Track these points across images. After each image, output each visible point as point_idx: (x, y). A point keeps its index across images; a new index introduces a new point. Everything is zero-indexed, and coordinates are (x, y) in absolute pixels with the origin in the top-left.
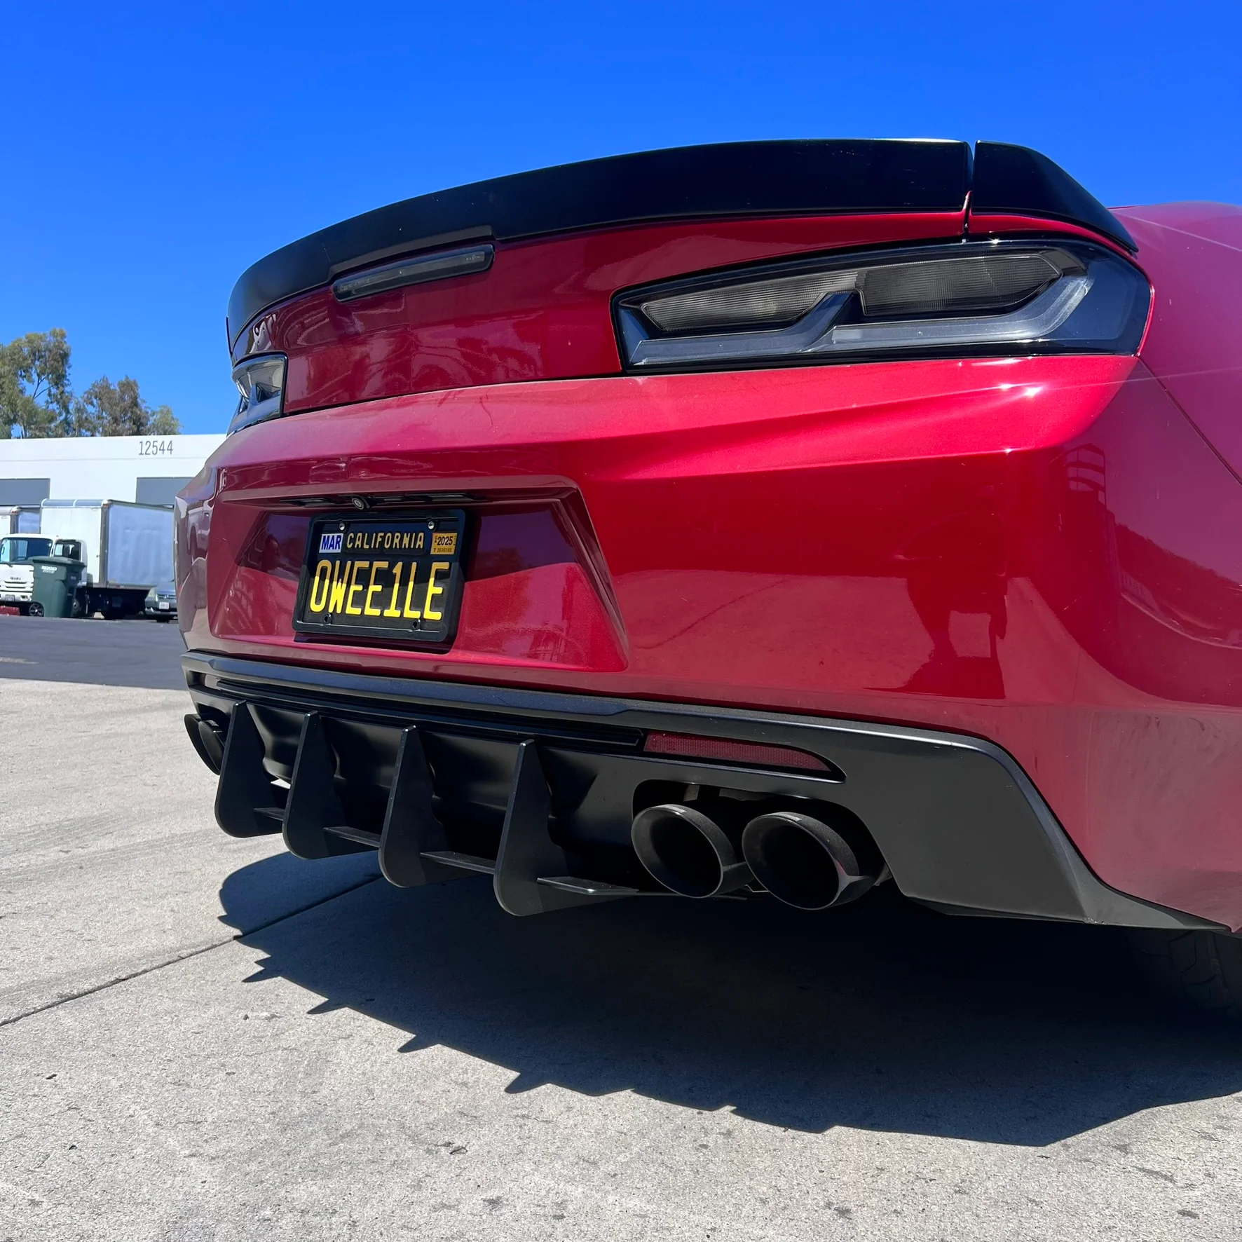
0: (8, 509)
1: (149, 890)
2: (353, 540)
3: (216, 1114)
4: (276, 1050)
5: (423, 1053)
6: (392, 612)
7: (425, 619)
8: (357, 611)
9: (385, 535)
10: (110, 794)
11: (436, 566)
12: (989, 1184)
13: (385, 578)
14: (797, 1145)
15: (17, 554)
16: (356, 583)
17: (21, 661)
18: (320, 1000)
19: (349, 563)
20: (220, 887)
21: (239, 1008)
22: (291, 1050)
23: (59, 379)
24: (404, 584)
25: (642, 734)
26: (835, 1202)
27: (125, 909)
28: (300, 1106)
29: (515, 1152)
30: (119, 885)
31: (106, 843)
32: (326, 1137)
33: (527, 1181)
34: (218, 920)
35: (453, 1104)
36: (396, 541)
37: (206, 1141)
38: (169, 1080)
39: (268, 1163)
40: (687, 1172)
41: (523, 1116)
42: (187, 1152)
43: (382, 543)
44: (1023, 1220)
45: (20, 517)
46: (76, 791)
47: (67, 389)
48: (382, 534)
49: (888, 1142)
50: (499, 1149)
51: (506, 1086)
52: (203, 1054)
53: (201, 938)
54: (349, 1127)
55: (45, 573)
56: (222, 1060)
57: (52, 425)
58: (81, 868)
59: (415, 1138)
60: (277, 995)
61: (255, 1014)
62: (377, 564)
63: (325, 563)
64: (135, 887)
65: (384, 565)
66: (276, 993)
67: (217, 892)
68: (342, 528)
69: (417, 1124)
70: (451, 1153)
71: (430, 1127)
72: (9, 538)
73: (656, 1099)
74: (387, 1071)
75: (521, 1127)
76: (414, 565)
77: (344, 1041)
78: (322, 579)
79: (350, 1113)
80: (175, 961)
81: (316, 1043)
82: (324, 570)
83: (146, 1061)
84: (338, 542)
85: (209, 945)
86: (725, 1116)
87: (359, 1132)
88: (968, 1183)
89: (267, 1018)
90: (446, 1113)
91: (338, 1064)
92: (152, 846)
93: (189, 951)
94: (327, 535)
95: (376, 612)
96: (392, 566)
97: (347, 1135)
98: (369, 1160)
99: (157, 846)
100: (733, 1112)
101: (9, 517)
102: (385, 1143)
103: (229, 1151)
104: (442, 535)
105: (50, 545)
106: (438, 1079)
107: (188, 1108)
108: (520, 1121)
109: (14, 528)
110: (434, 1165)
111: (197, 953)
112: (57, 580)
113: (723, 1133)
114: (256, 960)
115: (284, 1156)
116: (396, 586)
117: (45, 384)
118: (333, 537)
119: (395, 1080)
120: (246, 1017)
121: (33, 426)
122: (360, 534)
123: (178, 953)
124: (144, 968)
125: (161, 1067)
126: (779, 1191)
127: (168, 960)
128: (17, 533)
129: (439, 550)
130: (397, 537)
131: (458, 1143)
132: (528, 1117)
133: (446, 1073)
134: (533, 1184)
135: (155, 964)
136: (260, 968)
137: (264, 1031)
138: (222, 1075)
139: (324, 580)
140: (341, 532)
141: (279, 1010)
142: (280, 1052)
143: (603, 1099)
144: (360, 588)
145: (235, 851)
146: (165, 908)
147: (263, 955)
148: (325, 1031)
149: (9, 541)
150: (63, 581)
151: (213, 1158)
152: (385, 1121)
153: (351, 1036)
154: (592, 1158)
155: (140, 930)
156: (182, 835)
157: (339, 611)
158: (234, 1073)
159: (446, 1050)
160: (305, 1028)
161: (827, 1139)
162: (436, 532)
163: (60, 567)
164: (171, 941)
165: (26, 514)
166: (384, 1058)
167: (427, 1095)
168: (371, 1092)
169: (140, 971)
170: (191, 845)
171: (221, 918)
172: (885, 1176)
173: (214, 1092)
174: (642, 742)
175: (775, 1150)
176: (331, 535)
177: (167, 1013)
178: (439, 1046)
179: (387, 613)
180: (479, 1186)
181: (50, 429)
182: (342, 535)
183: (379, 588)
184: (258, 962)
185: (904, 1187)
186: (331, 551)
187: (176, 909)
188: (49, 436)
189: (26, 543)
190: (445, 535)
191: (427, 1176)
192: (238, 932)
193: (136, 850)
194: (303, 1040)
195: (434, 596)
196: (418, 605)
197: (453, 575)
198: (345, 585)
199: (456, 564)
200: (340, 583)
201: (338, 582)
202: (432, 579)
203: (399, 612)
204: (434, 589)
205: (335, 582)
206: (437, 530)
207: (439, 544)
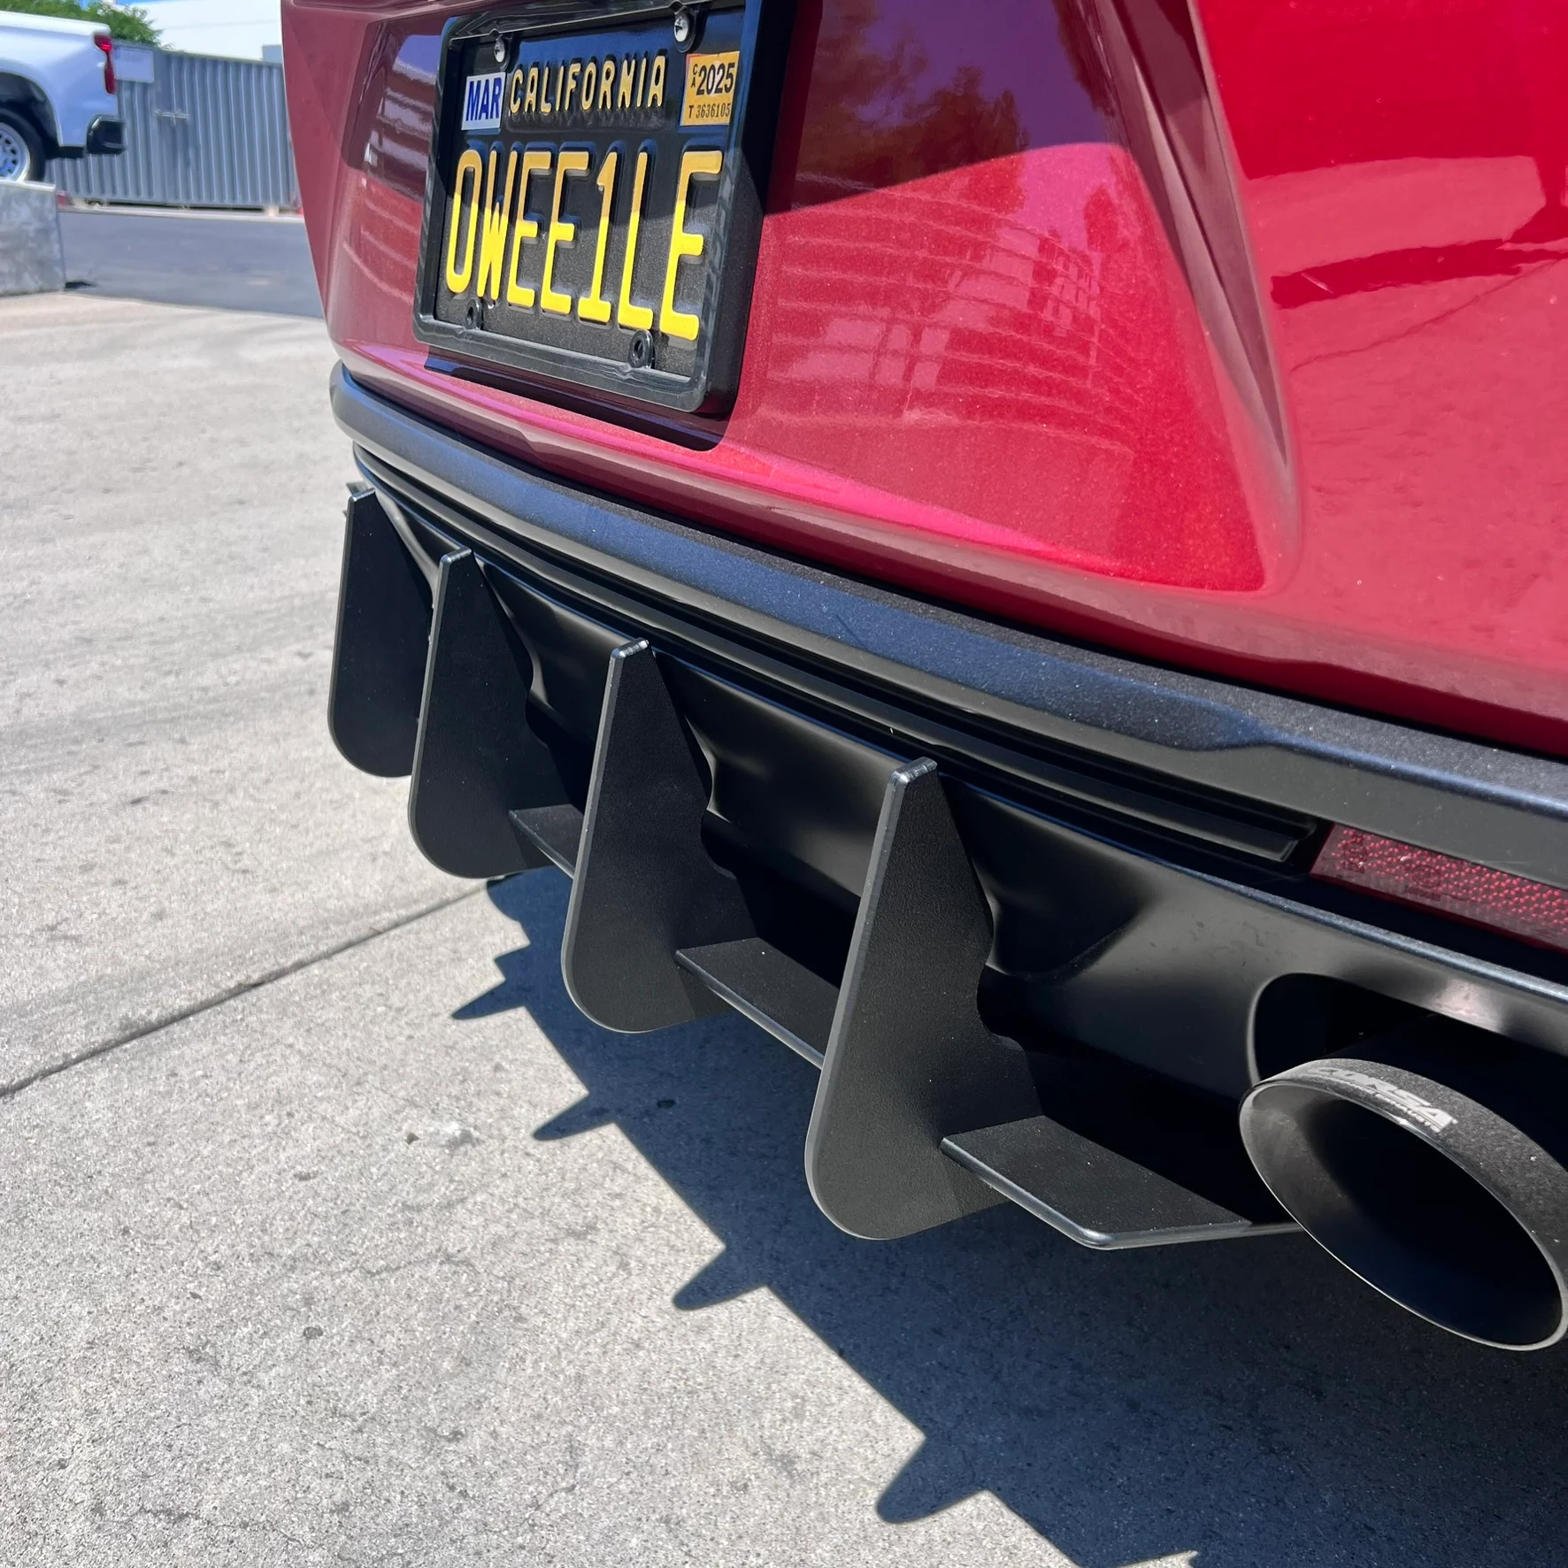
2: (520, 91)
6: (593, 307)
7: (665, 337)
8: (528, 297)
9: (583, 70)
19: (514, 156)
24: (618, 218)
36: (606, 86)
43: (575, 96)
48: (577, 68)
60: (496, 1067)
63: (471, 158)
68: (500, 57)
76: (643, 158)
77: (572, 1245)
78: (466, 200)
81: (516, 1245)
82: (468, 177)
94: (476, 80)
96: (594, 165)
104: (708, 60)
116: (604, 222)
118: (488, 83)
122: (534, 72)
129: (701, 111)
130: (608, 74)
136: (496, 979)
140: (499, 66)
147: (515, 940)
148: (547, 1203)
160: (512, 1186)
162: (694, 48)
176: (483, 80)
184: (500, 960)
190: (716, 62)
194: (494, 1229)
195: (682, 264)
196: (646, 289)
197: (727, 190)
198: (505, 219)
199: (734, 153)
200: (496, 213)
201: (493, 210)
202: (680, 206)
203: (607, 306)
204: (685, 242)
205: (488, 211)
206: (697, 42)
207: (700, 92)
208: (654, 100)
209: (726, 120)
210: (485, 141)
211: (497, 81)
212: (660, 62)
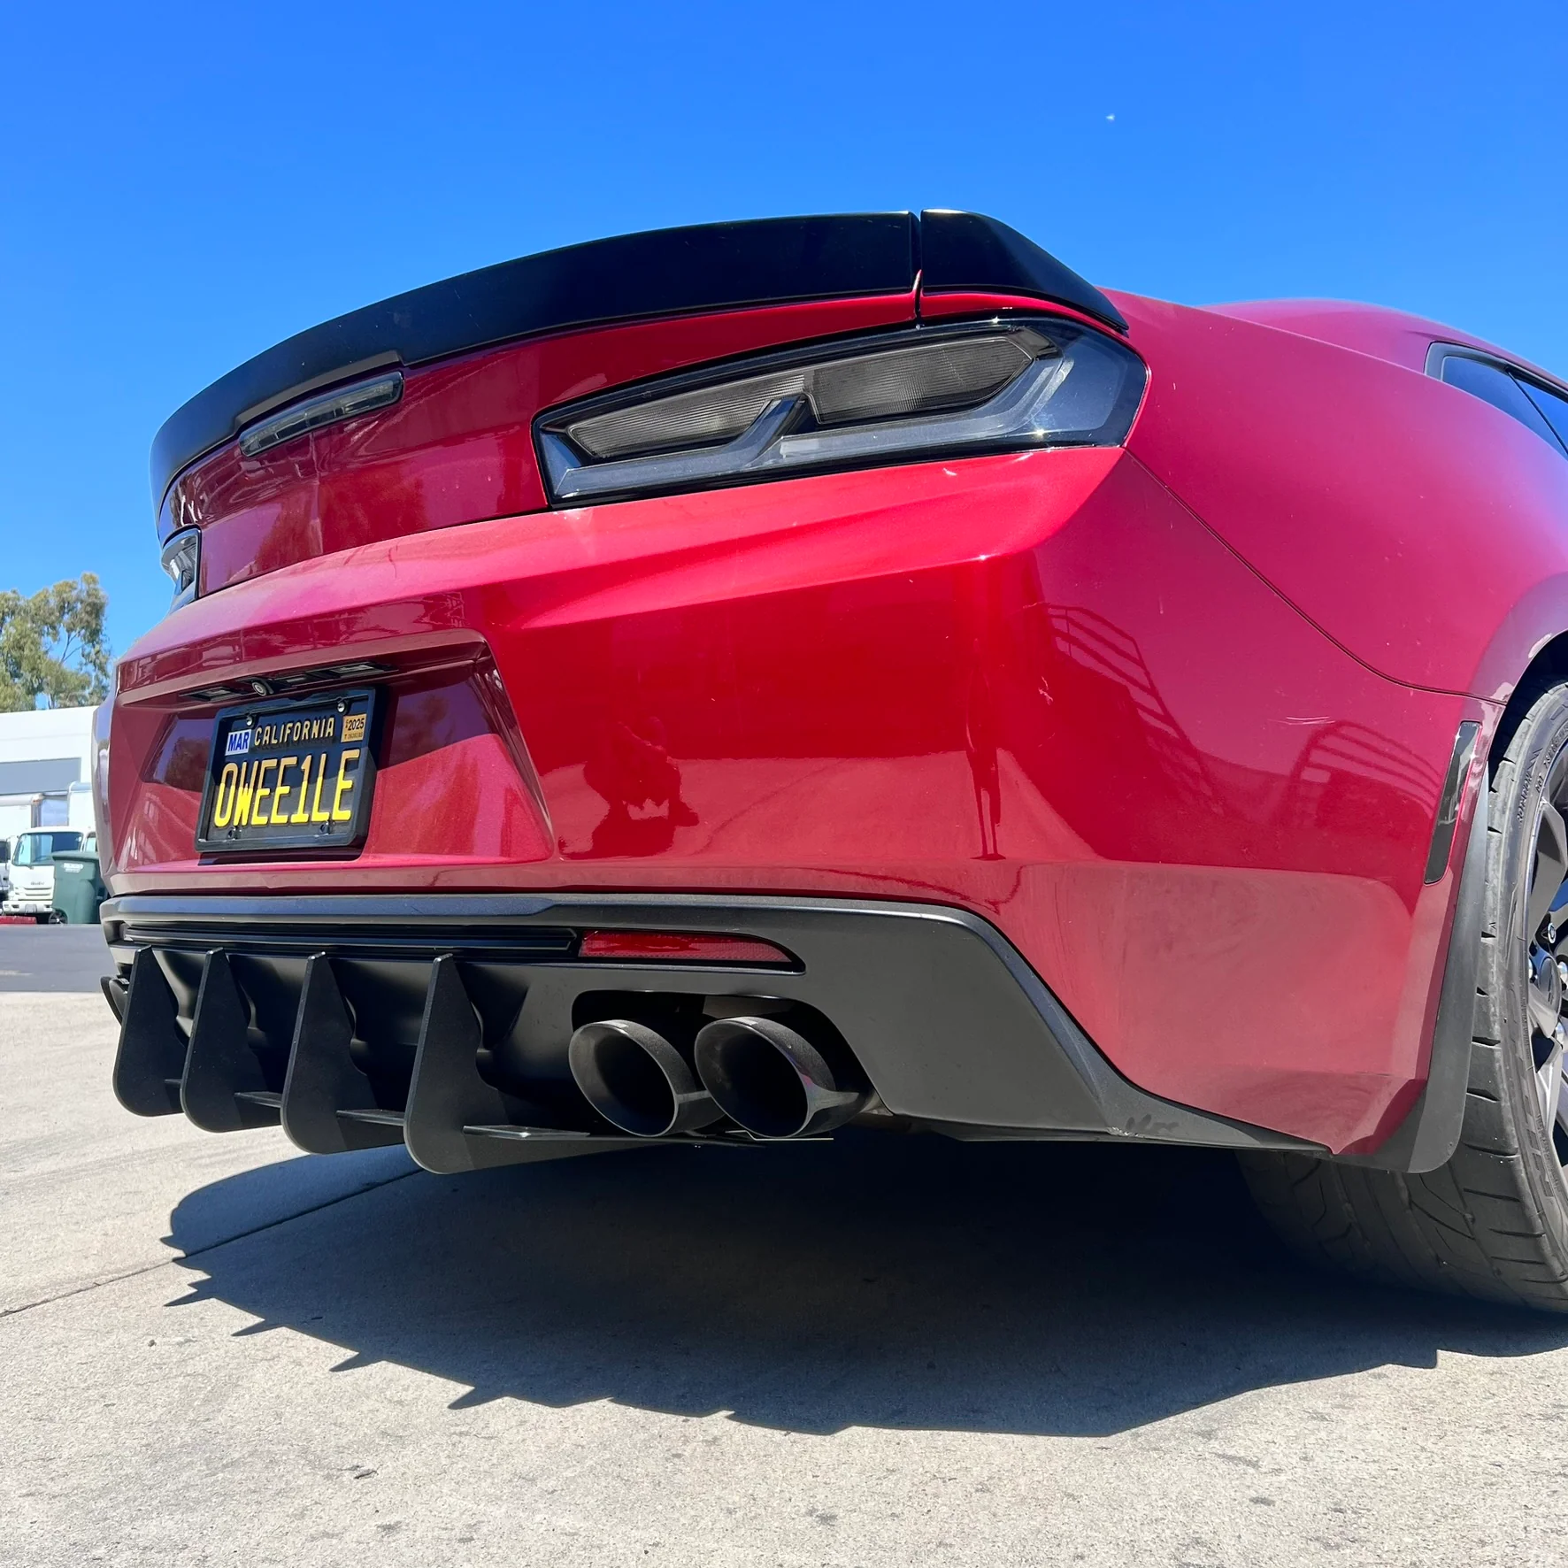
0: (28, 798)
1: (83, 1213)
2: (260, 736)
3: (74, 1450)
4: (176, 1376)
5: (359, 1372)
6: (300, 817)
7: (333, 821)
8: (263, 820)
9: (294, 726)
10: (71, 1112)
11: (346, 755)
12: (1022, 1481)
13: (292, 777)
14: (796, 1449)
15: (40, 852)
16: (263, 787)
17: (13, 973)
18: (256, 1320)
19: (256, 763)
20: (175, 1205)
21: (148, 1334)
22: (194, 1375)
23: (94, 635)
24: (312, 780)
25: (575, 935)
26: (820, 1508)
27: (45, 1236)
28: (184, 1433)
29: (437, 1472)
30: (49, 1210)
31: (48, 1165)
32: (205, 1467)
33: (440, 1503)
34: (159, 1242)
35: (378, 1424)
36: (306, 731)
37: (52, 1479)
38: (29, 1415)
39: (121, 1498)
40: (646, 1484)
41: (461, 1434)
42: (24, 1491)
43: (290, 735)
44: (1050, 1516)
45: (43, 807)
46: (30, 1109)
47: (105, 646)
48: (291, 725)
49: (912, 1441)
50: (417, 1470)
51: (452, 1402)
52: (83, 1385)
53: (130, 1262)
54: (237, 1455)
55: (68, 873)
56: (103, 1391)
57: (87, 692)
58: (7, 1193)
59: (316, 1464)
60: (202, 1319)
61: (165, 1340)
62: (286, 761)
63: (231, 767)
64: (67, 1211)
65: (292, 761)
66: (201, 1316)
67: (169, 1211)
68: (249, 723)
69: (325, 1448)
70: (357, 1478)
71: (340, 1450)
72: (29, 834)
73: (636, 1407)
74: (308, 1392)
75: (454, 1445)
76: (323, 758)
77: (266, 1363)
78: (227, 785)
79: (244, 1440)
80: (87, 1289)
81: (231, 1366)
82: (230, 774)
83: (10, 1396)
84: (245, 740)
85: (139, 1269)
86: (720, 1422)
87: (249, 1460)
88: (996, 1480)
89: (180, 1344)
90: (365, 1434)
91: (249, 1388)
92: (103, 1165)
93: (110, 1277)
94: (234, 734)
95: (283, 819)
96: (300, 762)
97: (233, 1463)
98: (249, 1489)
99: (110, 1165)
100: (729, 1418)
101: (29, 807)
102: (276, 1471)
103: (77, 1488)
104: (352, 718)
105: (80, 839)
106: (368, 1398)
107: (42, 1444)
108: (455, 1438)
109: (36, 821)
110: (330, 1491)
111: (120, 1278)
112: (82, 880)
113: (706, 1441)
114: (190, 1282)
115: (144, 1491)
116: (305, 784)
117: (78, 641)
118: (241, 734)
119: (315, 1400)
120: (152, 1343)
121: (62, 695)
122: (268, 728)
123: (94, 1280)
124: (47, 1297)
125: (25, 1402)
126: (754, 1499)
127: (79, 1287)
128: (40, 826)
129: (350, 736)
130: (307, 726)
131: (369, 1466)
132: (467, 1434)
133: (382, 1391)
134: (446, 1506)
135: (60, 1293)
136: (193, 1290)
137: (169, 1357)
138: (99, 1407)
139: (230, 788)
140: (248, 727)
141: (197, 1334)
142: (181, 1378)
143: (569, 1410)
144: (266, 792)
145: (207, 1166)
146: (97, 1233)
147: (200, 1276)
148: (247, 1353)
149: (29, 837)
150: (90, 881)
151: (54, 1497)
152: (285, 1447)
153: (278, 1357)
154: (531, 1474)
155: (55, 1258)
156: (146, 1151)
157: (244, 822)
158: (114, 1405)
159: (391, 1366)
160: (222, 1351)
161: (837, 1441)
162: (347, 714)
163: (87, 864)
164: (90, 1267)
165: (50, 802)
166: (310, 1379)
167: (346, 1417)
168: (279, 1416)
169: (39, 1301)
170: (152, 1162)
171: (164, 1240)
172: (893, 1478)
173: (81, 1425)
174: (576, 945)
175: (765, 1456)
176: (238, 733)
177: (54, 1343)
178: (384, 1362)
179: (295, 819)
180: (377, 1511)
181: (84, 697)
182: (250, 731)
183: (286, 790)
184: (192, 1285)
185: (915, 1489)
186: (239, 751)
187: (110, 1233)
188: (81, 705)
189: (51, 838)
190: (356, 718)
191: (316, 1503)
192: (180, 1253)
193: (83, 1170)
194: (214, 1364)
195: (343, 792)
196: (326, 804)
197: (362, 763)
198: (251, 790)
199: (365, 749)
200: (246, 788)
201: (244, 787)
202: (342, 772)
203: (307, 816)
204: (343, 783)
205: (241, 788)
206: (348, 712)
207: (349, 729)
208: (329, 733)
209: (361, 738)
210: (238, 760)
211: (247, 734)
212: (332, 720)
